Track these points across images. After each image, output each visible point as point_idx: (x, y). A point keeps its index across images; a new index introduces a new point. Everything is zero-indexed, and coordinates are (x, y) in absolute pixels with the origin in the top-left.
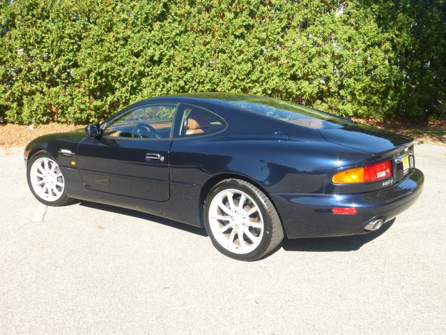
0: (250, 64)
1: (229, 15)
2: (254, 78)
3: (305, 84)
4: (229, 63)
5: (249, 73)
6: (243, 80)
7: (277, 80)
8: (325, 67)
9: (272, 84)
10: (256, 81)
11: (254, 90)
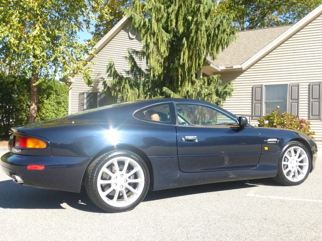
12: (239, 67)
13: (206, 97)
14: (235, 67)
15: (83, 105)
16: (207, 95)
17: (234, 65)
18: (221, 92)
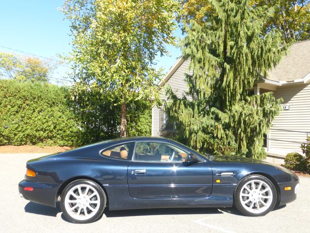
0: (17, 125)
1: (9, 107)
2: (19, 130)
3: (42, 133)
4: (8, 124)
5: (17, 128)
6: (14, 131)
7: (29, 131)
8: (49, 126)
9: (27, 132)
10: (20, 131)
11: (19, 135)
12: (300, 80)
13: (248, 117)
14: (296, 81)
15: (163, 120)
16: (248, 115)
17: (296, 78)
18: (267, 111)
